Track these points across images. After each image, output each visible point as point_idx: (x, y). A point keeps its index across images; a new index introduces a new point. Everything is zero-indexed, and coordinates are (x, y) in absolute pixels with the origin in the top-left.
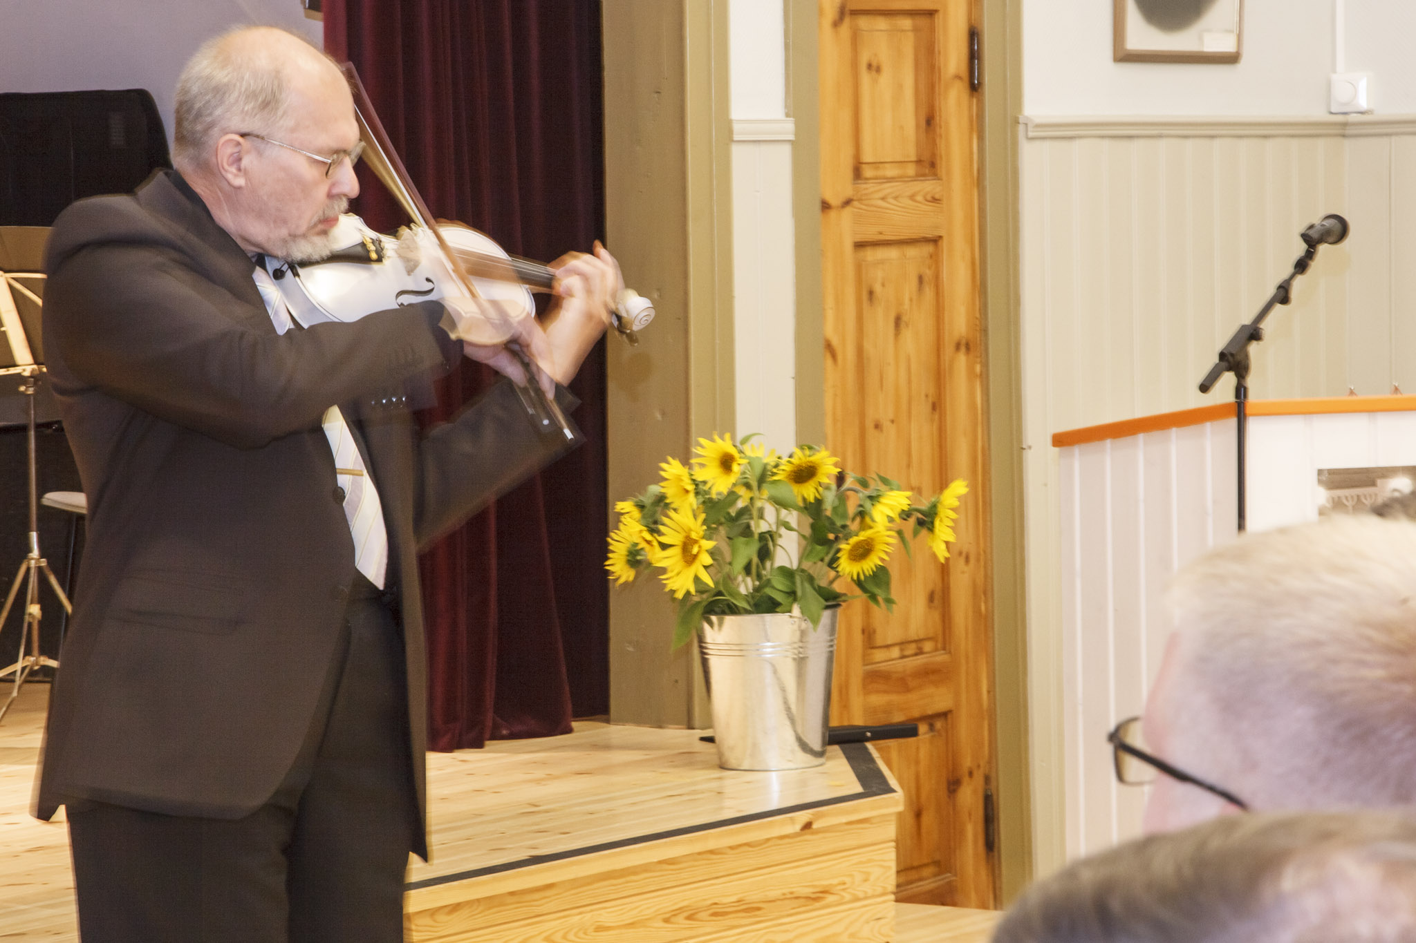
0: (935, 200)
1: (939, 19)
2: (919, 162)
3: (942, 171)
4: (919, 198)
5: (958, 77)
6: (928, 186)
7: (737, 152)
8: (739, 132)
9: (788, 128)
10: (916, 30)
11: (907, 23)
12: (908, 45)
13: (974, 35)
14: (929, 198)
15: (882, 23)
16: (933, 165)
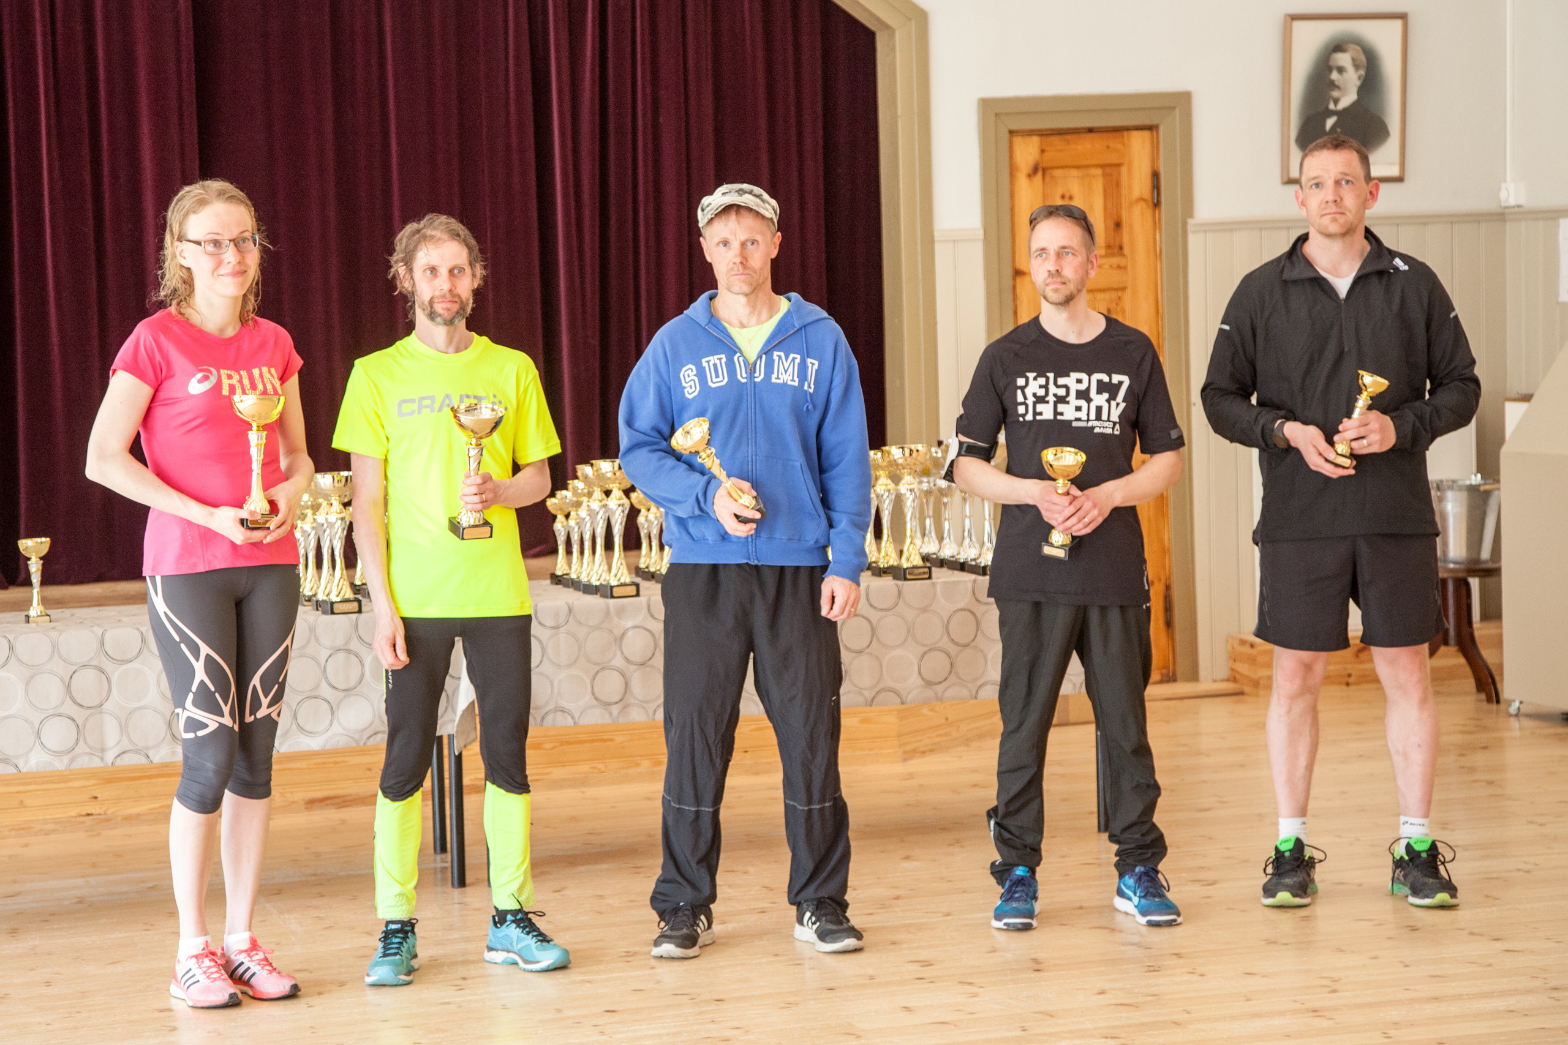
0: (1119, 267)
1: (1124, 170)
2: (1108, 247)
3: (1126, 251)
4: (1107, 266)
5: (1142, 199)
6: (1115, 261)
7: (938, 247)
8: (937, 235)
9: (980, 233)
10: (1105, 175)
11: (1099, 171)
12: (1098, 186)
13: (1156, 176)
14: (1115, 266)
15: (1074, 173)
16: (1121, 248)
